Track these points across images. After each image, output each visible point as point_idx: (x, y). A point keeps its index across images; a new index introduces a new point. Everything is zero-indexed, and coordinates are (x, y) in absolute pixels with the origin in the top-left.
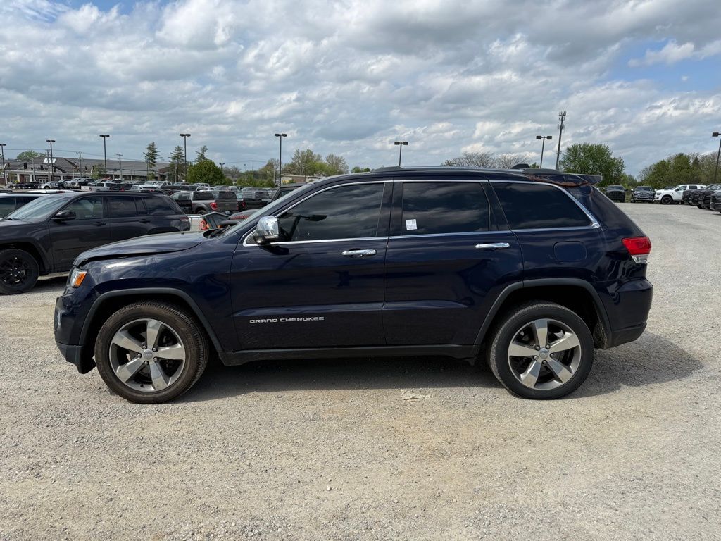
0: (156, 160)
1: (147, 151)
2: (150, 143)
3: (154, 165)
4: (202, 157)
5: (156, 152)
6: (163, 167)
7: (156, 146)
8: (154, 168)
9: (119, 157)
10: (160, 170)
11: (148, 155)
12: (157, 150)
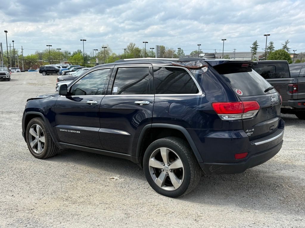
0: (256, 51)
1: (252, 46)
2: (254, 41)
3: (255, 54)
4: (285, 47)
5: (257, 46)
6: (261, 55)
7: (258, 42)
8: (255, 55)
9: (234, 50)
10: (260, 57)
11: (252, 48)
12: (258, 45)
